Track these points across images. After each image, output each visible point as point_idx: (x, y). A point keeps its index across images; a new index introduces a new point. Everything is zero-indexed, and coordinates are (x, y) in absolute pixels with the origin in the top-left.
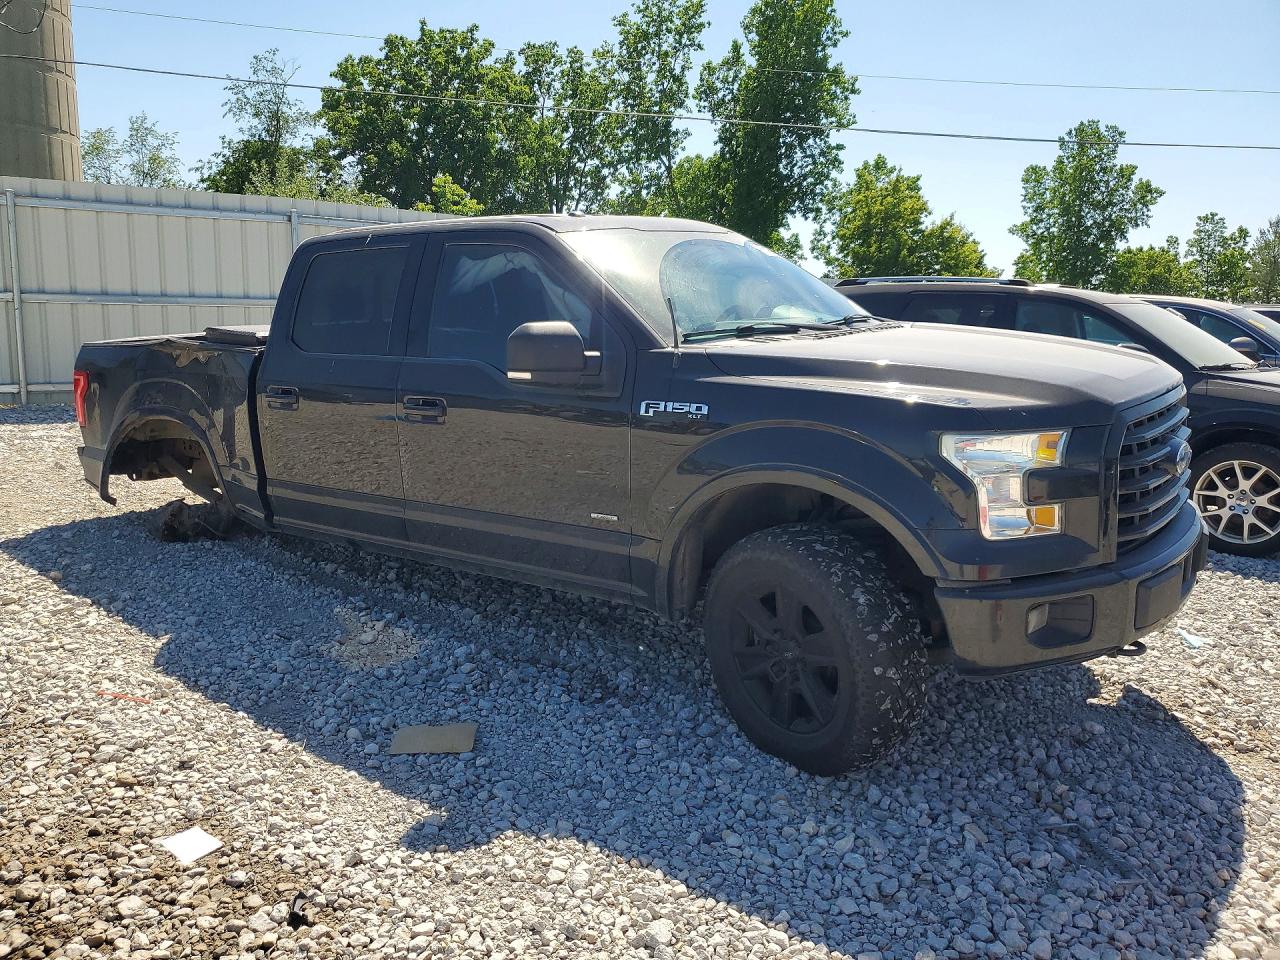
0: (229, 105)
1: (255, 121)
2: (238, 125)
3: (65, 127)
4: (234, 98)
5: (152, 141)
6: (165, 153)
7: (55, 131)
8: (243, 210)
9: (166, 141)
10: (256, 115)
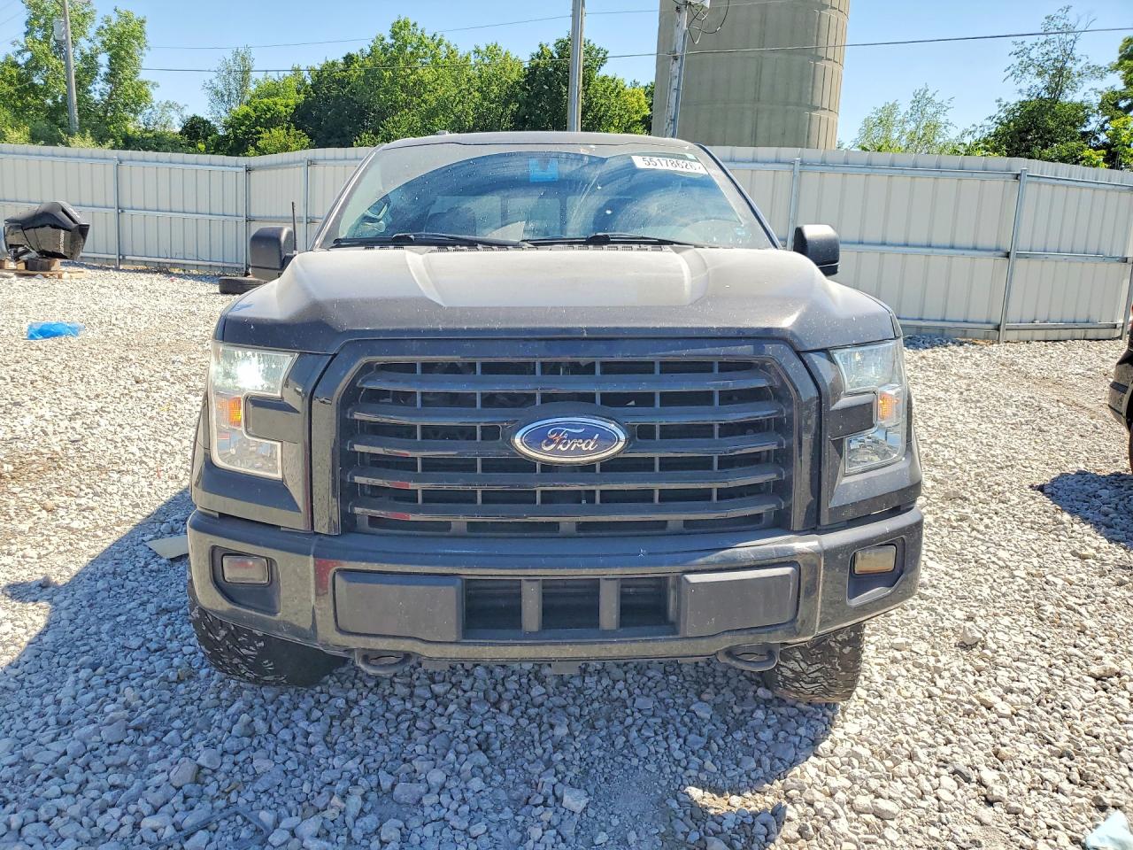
0: (1012, 69)
1: (1038, 81)
2: (1019, 87)
3: (825, 105)
4: (1016, 62)
5: (930, 110)
6: (942, 119)
7: (816, 109)
8: (755, 161)
9: (941, 108)
10: (1039, 74)
